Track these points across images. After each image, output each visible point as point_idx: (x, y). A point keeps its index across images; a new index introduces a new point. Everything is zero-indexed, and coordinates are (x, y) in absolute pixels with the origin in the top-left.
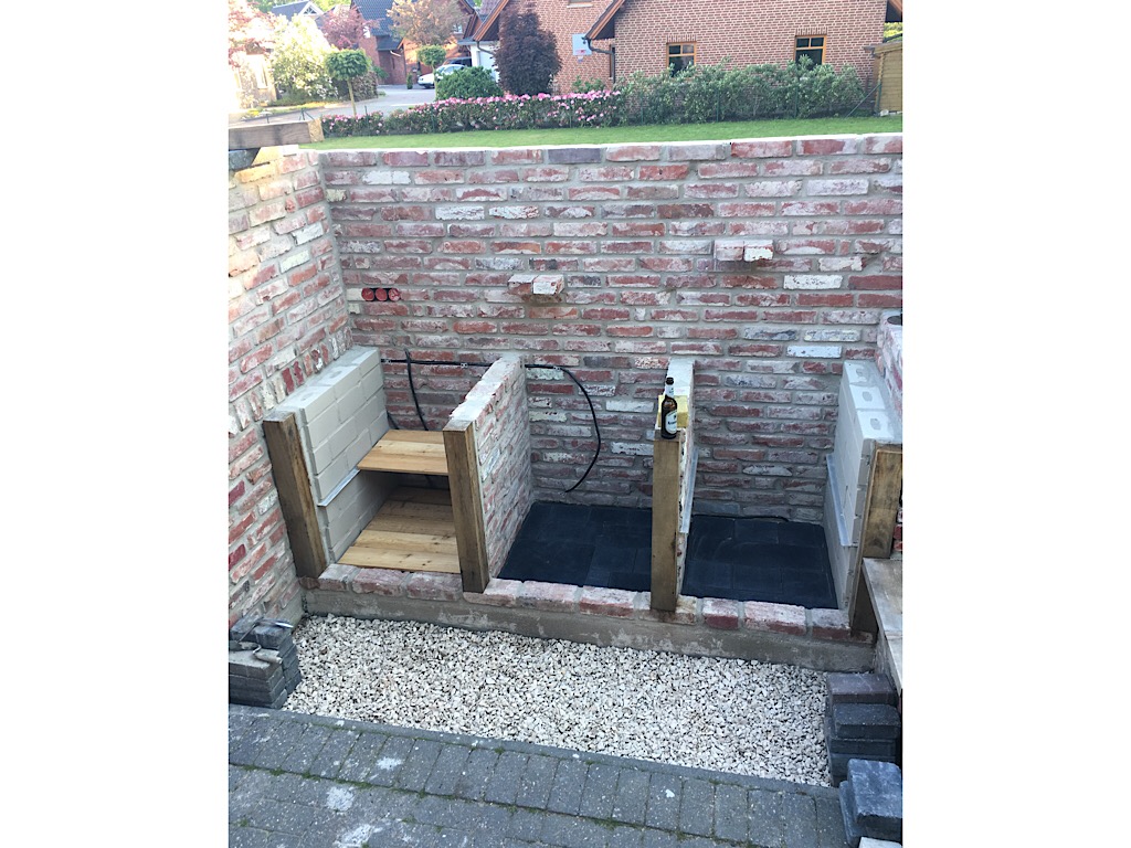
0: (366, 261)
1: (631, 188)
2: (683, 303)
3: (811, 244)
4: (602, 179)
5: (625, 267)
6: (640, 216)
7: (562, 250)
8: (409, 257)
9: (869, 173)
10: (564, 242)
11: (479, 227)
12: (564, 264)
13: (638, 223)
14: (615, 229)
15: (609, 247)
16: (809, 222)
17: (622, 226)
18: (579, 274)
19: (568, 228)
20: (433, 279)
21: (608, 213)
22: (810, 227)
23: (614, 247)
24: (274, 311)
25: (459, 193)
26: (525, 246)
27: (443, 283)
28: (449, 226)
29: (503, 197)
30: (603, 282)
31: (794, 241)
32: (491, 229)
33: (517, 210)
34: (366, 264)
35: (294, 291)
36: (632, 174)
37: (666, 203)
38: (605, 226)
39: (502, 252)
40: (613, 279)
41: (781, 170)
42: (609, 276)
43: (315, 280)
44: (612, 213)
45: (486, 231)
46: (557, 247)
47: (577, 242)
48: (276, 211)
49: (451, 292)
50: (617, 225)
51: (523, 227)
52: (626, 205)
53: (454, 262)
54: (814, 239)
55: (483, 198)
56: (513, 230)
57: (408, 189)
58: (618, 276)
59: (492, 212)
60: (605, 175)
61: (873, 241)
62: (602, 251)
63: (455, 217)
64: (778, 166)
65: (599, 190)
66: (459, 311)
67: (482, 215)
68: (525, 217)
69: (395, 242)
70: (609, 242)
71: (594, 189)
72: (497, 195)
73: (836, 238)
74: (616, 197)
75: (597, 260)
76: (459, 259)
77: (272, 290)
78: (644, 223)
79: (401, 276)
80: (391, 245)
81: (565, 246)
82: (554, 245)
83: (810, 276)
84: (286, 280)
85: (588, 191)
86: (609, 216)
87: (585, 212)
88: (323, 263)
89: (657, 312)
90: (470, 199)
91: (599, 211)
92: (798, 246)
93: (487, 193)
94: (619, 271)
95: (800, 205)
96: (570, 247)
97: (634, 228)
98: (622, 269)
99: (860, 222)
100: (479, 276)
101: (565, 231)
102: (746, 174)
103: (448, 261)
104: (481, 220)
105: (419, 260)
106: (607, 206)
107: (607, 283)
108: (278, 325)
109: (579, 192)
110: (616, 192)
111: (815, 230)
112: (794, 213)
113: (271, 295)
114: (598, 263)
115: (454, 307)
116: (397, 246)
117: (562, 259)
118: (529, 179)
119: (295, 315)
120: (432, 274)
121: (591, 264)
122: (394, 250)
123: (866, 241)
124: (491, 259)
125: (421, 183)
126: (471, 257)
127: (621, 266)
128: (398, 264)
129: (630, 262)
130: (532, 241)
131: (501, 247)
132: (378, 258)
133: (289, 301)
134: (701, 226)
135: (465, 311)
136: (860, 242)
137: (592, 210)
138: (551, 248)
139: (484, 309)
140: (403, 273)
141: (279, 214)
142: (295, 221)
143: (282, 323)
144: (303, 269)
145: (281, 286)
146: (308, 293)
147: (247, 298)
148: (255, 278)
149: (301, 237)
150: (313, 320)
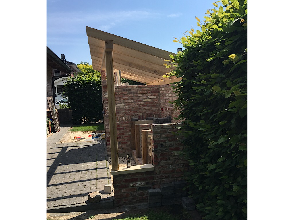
24: (139, 106)
43: (152, 105)
48: (144, 92)
77: (140, 103)
84: (144, 103)
88: (155, 102)
113: (139, 104)
122: (163, 102)
128: (163, 104)
133: (144, 106)
141: (145, 93)
142: (149, 95)
143: (141, 108)
144: (149, 102)
145: (142, 103)
146: (149, 106)
147: (133, 103)
148: (136, 101)
149: (150, 97)
150: (149, 111)
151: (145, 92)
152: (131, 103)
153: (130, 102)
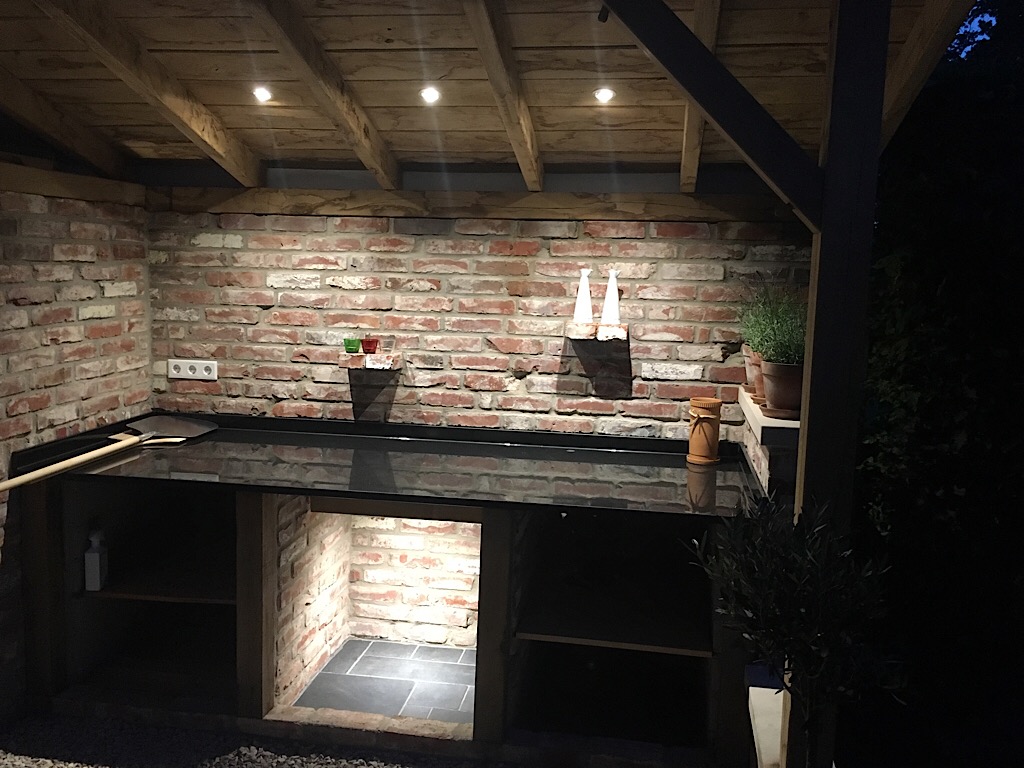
0: (182, 330)
1: (479, 262)
2: (533, 390)
3: (667, 330)
4: (450, 252)
5: (471, 346)
6: (489, 292)
7: (403, 326)
8: (231, 327)
9: (724, 259)
10: (405, 317)
11: (314, 296)
12: (403, 340)
13: (486, 300)
14: (461, 305)
15: (454, 324)
16: (665, 306)
17: (468, 302)
18: (420, 353)
19: (411, 302)
20: (255, 353)
21: (454, 288)
22: (666, 312)
23: (459, 324)
24: (61, 359)
25: (296, 259)
26: (362, 319)
27: (267, 358)
28: (280, 294)
29: (343, 265)
30: (446, 363)
31: (650, 326)
32: (327, 299)
33: (356, 281)
34: (181, 334)
35: (89, 344)
36: (481, 248)
37: (515, 279)
38: (451, 301)
39: (336, 325)
40: (457, 359)
41: (634, 251)
42: (454, 356)
43: (118, 341)
44: (458, 287)
45: (321, 301)
46: (397, 322)
47: (420, 317)
48: (85, 253)
49: (274, 369)
50: (464, 301)
51: (361, 299)
52: (473, 279)
53: (283, 334)
54: (672, 325)
55: (321, 267)
56: (350, 302)
57: (239, 253)
58: (463, 356)
59: (329, 281)
60: (453, 248)
61: (732, 329)
62: (447, 327)
63: (288, 285)
64: (632, 247)
65: (446, 263)
66: (280, 390)
67: (317, 284)
68: (364, 287)
69: (217, 310)
70: (454, 319)
71: (440, 262)
72: (336, 263)
73: (694, 325)
74: (463, 271)
75: (439, 337)
76: (287, 330)
77: (64, 334)
78: (492, 299)
79: (219, 348)
80: (214, 314)
81: (406, 321)
82: (394, 319)
83: (668, 365)
84: (82, 328)
85: (434, 263)
86: (455, 291)
87: (428, 285)
88: (131, 325)
89: (505, 399)
90: (307, 267)
91: (444, 285)
92: (655, 331)
93: (326, 262)
94: (464, 351)
95: (655, 289)
96: (412, 323)
97: (481, 305)
98: (468, 349)
99: (718, 309)
100: (309, 351)
101: (407, 306)
102: (599, 253)
103: (276, 333)
104: (316, 289)
105: (242, 330)
106: (454, 280)
107: (451, 363)
108: (62, 375)
109: (425, 264)
110: (464, 266)
111: (672, 316)
112: (649, 296)
113: (61, 339)
114: (441, 341)
115: (277, 385)
116: (220, 315)
117: (403, 335)
118: (372, 248)
119: (87, 371)
120: (256, 347)
121: (433, 342)
122: (214, 319)
123: (724, 329)
124: (323, 332)
125: (254, 247)
126: (301, 329)
127: (466, 345)
128: (218, 335)
129: (476, 341)
130: (371, 314)
131: (337, 319)
132: (196, 327)
133: (83, 353)
134: (553, 306)
135: (288, 390)
136: (719, 330)
137: (437, 283)
138: (390, 323)
139: (310, 388)
140: (222, 344)
141: (89, 259)
142: (106, 272)
143: (69, 374)
144: (105, 323)
145: (75, 332)
146: (107, 351)
147: (31, 334)
148: (46, 317)
149: (111, 290)
150: (107, 385)
151: (91, 249)
152: (15, 336)
153: (14, 323)
